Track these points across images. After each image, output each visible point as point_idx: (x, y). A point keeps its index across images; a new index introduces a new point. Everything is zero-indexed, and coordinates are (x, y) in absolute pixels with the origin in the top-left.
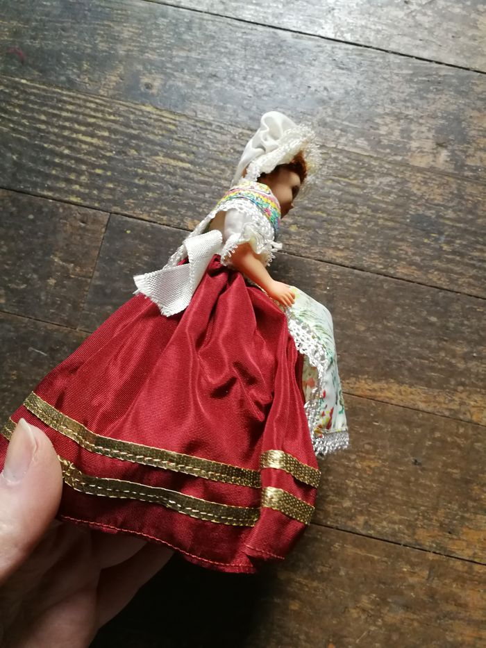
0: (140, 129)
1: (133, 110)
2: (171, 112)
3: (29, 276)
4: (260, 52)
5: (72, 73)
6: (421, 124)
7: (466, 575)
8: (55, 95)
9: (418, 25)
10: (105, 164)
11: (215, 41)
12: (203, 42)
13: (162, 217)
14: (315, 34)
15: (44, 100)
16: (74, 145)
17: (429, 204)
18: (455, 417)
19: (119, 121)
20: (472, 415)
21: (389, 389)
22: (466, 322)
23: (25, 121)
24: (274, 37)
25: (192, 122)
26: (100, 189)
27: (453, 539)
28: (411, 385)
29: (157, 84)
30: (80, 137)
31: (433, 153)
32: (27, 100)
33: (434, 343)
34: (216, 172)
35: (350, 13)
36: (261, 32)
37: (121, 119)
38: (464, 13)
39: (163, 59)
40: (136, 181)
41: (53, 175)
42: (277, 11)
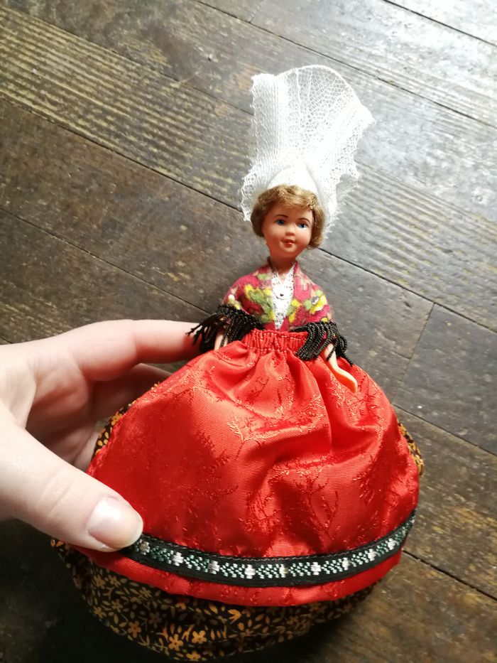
13: (482, 318)
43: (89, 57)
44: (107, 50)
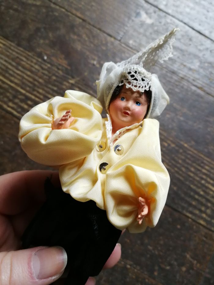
43: (18, 57)
44: (30, 54)
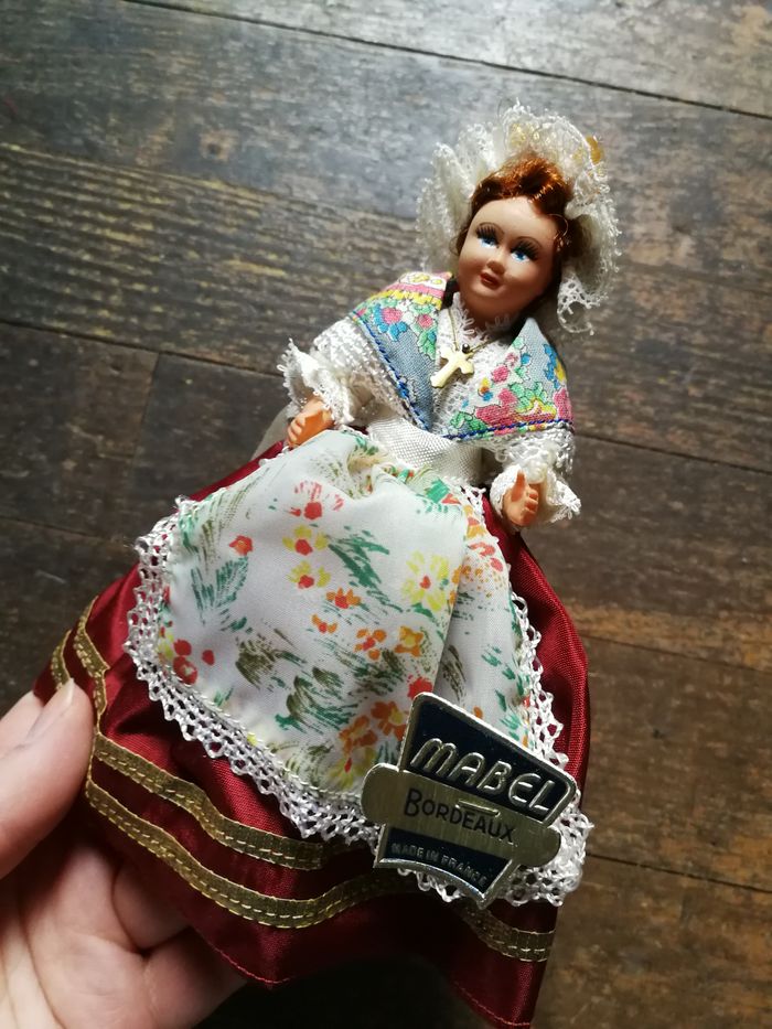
0: (203, 217)
1: (190, 188)
2: (253, 190)
3: (33, 457)
4: (389, 91)
5: (92, 131)
6: (648, 198)
7: (742, 910)
8: (66, 169)
9: (639, 40)
10: (148, 276)
11: (318, 74)
12: (298, 78)
13: (241, 356)
14: (476, 59)
15: (49, 177)
16: (99, 247)
17: (665, 324)
18: (715, 660)
19: (168, 206)
20: (743, 655)
21: (611, 619)
22: (729, 509)
23: (20, 212)
24: (411, 64)
25: (284, 203)
26: (142, 315)
27: (718, 853)
28: (645, 612)
29: (227, 145)
30: (108, 233)
31: (668, 242)
32: (22, 178)
33: (679, 543)
34: (325, 282)
35: (530, 24)
36: (391, 58)
37: (172, 203)
38: (711, 19)
39: (236, 105)
40: (199, 301)
41: (67, 295)
42: (415, 25)
